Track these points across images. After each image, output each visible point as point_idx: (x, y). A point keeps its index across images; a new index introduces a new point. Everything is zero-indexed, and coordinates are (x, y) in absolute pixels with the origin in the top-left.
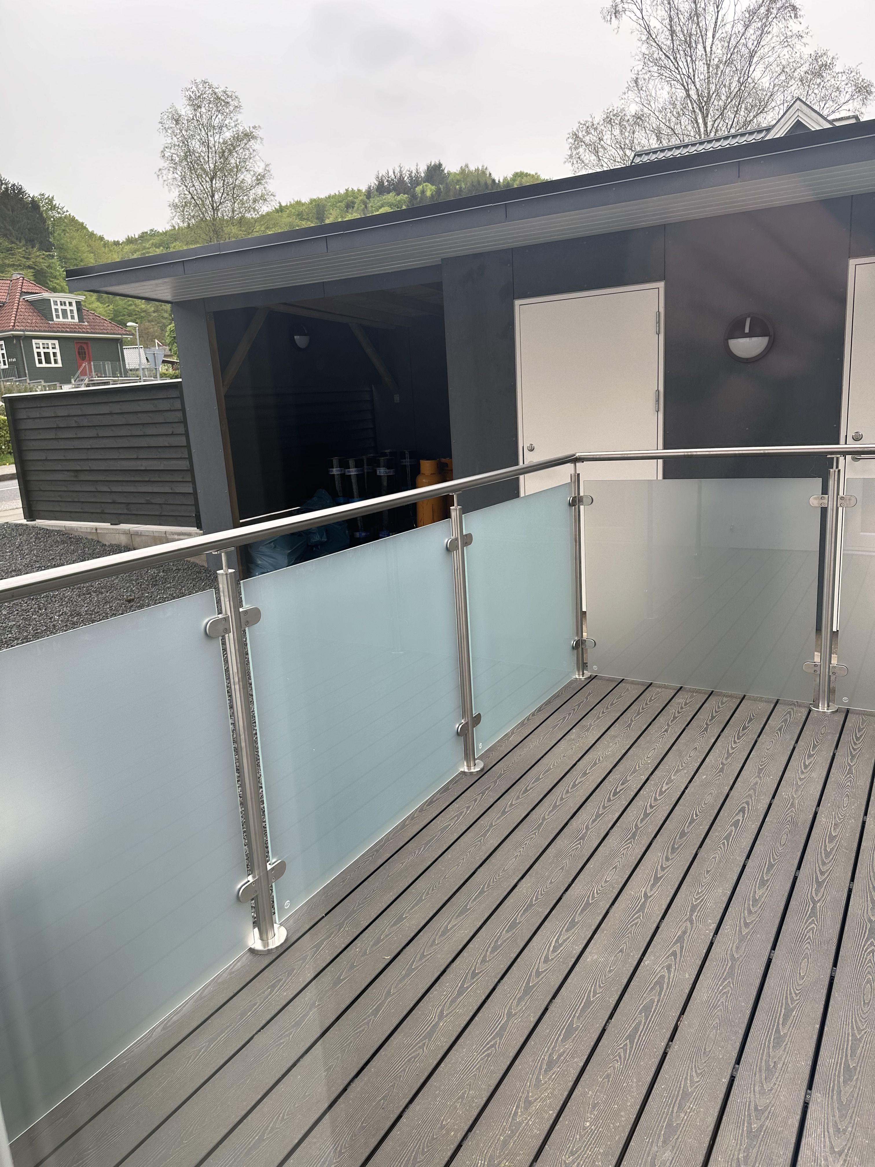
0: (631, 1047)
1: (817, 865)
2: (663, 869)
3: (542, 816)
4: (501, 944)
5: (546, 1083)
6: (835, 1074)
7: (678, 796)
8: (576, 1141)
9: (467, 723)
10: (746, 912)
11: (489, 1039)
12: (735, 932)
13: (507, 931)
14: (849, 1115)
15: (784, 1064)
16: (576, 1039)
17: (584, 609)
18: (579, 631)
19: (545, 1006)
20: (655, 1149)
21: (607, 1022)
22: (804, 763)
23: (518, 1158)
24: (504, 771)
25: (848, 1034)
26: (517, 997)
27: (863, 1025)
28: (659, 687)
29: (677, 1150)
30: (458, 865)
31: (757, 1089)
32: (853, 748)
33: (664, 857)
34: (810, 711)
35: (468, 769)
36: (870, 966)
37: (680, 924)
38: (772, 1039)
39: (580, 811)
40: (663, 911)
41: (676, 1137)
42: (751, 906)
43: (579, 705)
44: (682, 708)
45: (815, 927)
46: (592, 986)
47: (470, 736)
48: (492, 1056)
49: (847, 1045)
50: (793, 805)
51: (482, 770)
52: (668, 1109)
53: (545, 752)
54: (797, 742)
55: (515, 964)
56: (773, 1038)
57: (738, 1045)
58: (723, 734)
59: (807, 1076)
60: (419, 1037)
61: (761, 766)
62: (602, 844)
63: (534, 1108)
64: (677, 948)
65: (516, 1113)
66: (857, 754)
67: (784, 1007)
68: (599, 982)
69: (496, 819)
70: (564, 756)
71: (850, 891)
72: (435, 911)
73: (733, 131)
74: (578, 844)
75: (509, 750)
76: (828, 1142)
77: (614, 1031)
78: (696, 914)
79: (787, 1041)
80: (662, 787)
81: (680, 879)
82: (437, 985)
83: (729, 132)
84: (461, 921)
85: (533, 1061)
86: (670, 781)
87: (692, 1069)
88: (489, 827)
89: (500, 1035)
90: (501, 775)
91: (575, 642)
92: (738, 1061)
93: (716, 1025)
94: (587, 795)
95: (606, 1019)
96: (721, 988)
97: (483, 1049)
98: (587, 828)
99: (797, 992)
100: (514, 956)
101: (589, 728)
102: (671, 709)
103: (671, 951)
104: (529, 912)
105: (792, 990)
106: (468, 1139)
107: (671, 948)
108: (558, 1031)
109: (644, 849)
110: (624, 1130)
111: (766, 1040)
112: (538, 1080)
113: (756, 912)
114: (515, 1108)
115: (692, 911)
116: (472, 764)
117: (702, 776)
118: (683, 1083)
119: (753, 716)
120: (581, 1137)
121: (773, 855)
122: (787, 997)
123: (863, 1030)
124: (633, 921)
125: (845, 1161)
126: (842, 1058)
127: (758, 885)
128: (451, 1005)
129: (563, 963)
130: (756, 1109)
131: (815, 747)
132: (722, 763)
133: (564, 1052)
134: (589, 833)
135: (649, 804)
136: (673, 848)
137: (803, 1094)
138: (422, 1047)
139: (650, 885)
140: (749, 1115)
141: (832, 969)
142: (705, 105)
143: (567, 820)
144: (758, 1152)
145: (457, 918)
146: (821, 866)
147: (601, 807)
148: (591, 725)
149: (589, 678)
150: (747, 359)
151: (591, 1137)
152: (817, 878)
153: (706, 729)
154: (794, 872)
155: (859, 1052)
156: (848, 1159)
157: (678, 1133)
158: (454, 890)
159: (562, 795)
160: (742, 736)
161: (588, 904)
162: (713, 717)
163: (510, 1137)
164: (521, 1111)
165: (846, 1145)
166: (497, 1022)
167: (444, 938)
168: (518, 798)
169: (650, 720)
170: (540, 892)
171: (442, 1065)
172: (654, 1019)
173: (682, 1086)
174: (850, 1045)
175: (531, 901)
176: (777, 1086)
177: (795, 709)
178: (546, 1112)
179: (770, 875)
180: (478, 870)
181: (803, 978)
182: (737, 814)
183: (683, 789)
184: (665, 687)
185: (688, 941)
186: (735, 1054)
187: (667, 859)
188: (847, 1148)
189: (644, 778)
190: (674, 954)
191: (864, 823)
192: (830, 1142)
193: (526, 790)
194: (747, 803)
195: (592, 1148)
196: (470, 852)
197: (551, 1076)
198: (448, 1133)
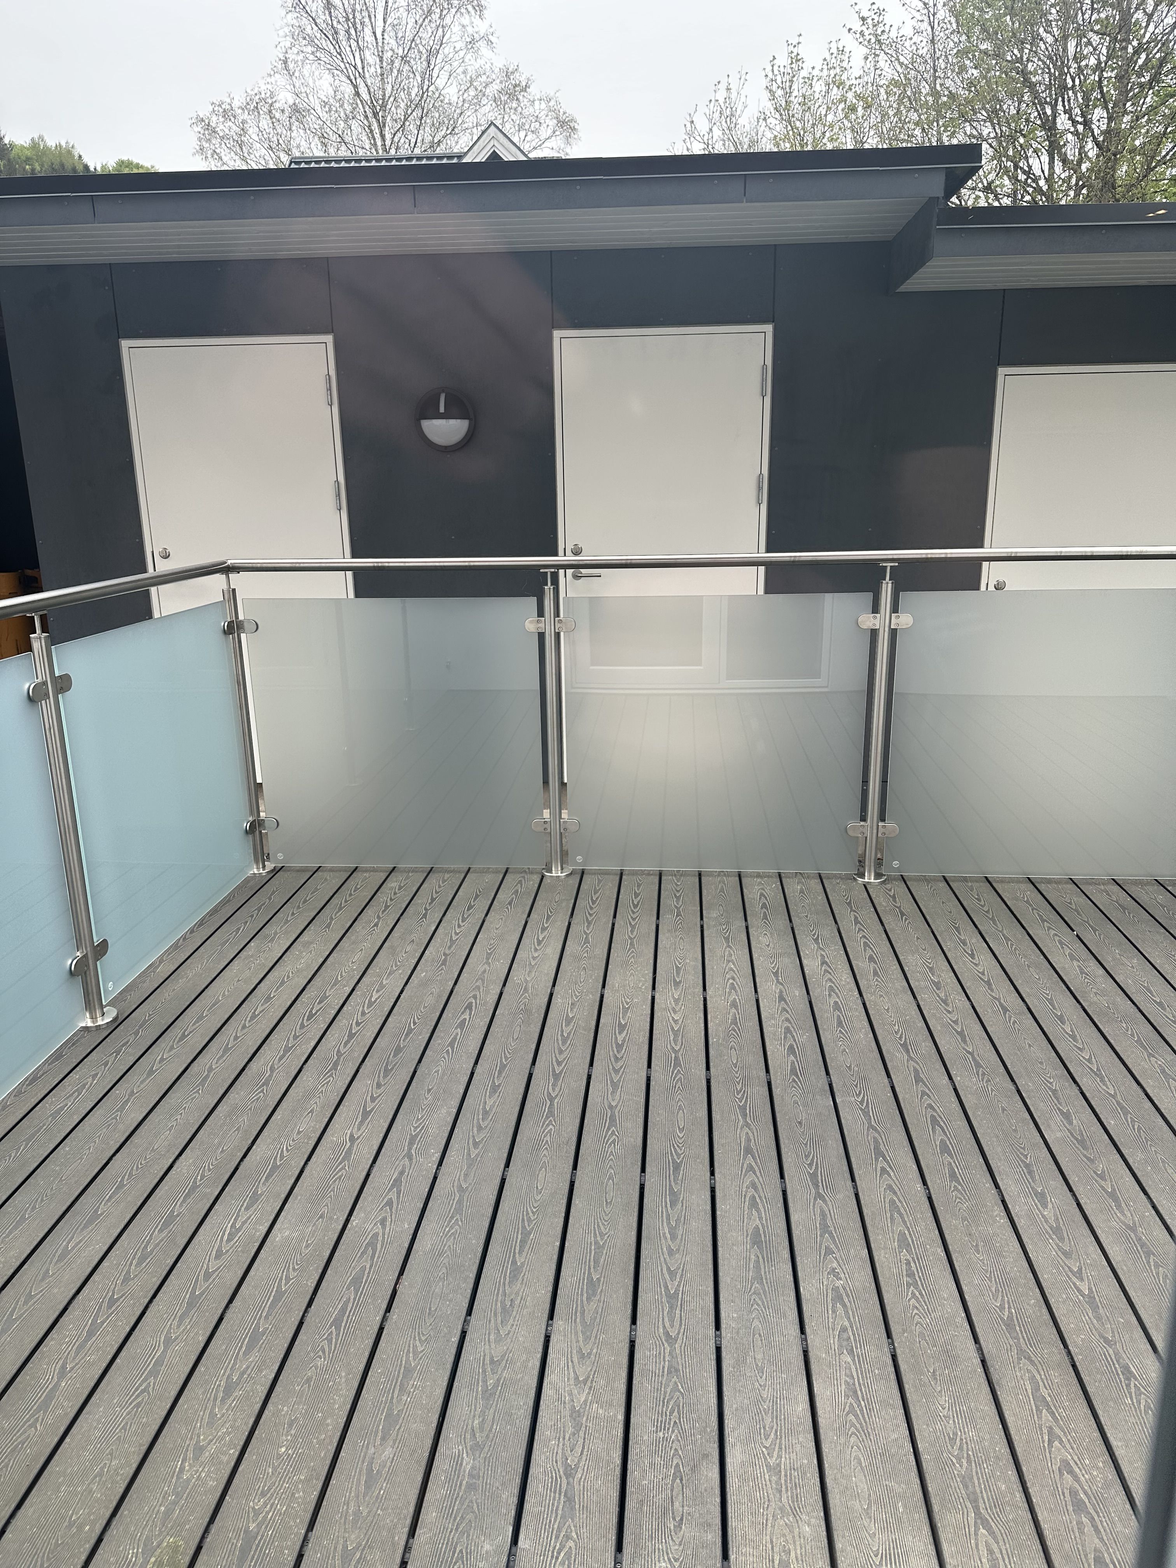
0: (338, 1335)
1: (554, 1055)
2: (373, 1099)
3: (208, 1066)
4: (152, 1251)
5: (223, 1416)
6: (578, 1293)
7: (392, 1004)
8: (267, 1477)
9: (85, 956)
10: (475, 1129)
11: (139, 1382)
12: (463, 1157)
13: (161, 1231)
14: (594, 1335)
15: (521, 1299)
16: (264, 1346)
17: (259, 780)
18: (254, 809)
19: (219, 1316)
20: (372, 1450)
21: (306, 1311)
22: (538, 939)
23: (187, 1527)
24: (150, 1015)
25: (591, 1243)
26: (179, 1315)
27: (606, 1229)
28: (366, 870)
29: (399, 1443)
30: (81, 1158)
31: (492, 1337)
32: (589, 913)
33: (375, 1084)
34: (543, 877)
35: (93, 1022)
36: (612, 1159)
37: (397, 1163)
38: (508, 1274)
39: (262, 1048)
40: (375, 1152)
41: (398, 1427)
42: (481, 1121)
43: (259, 909)
44: (395, 894)
45: (553, 1128)
46: (283, 1272)
47: (92, 974)
48: (143, 1405)
49: (590, 1256)
50: (526, 990)
51: (115, 1019)
52: (387, 1396)
53: (210, 979)
54: (529, 915)
55: (174, 1272)
56: (509, 1271)
57: (469, 1292)
58: (445, 919)
59: (547, 1306)
60: (29, 1412)
61: (490, 949)
62: (294, 1086)
63: (207, 1453)
64: (393, 1195)
65: (182, 1469)
66: (593, 919)
67: (520, 1232)
68: (293, 1264)
69: (138, 1083)
70: (239, 980)
71: (589, 1077)
72: (46, 1230)
73: (417, 151)
74: (260, 1093)
75: (157, 986)
76: (572, 1374)
77: (315, 1321)
78: (415, 1146)
79: (524, 1270)
80: (372, 996)
81: (395, 1107)
82: (54, 1331)
83: (412, 152)
84: (89, 1234)
85: (203, 1393)
86: (382, 986)
87: (415, 1338)
88: (129, 1096)
89: (154, 1373)
90: (145, 1021)
91: (249, 824)
92: (469, 1312)
93: (442, 1276)
94: (272, 1026)
95: (304, 1308)
96: (447, 1229)
97: (129, 1399)
98: (272, 1069)
99: (534, 1210)
100: (170, 1262)
101: (274, 937)
102: (381, 897)
103: (386, 1200)
104: (192, 1197)
105: (529, 1209)
106: (112, 1527)
107: (386, 1196)
108: (238, 1344)
109: (349, 1079)
110: (331, 1441)
111: (500, 1277)
112: (212, 1415)
113: (486, 1127)
114: (180, 1463)
115: (411, 1144)
116: (98, 1014)
117: (420, 973)
118: (404, 1359)
119: (480, 892)
120: (275, 1469)
121: (505, 1053)
122: (523, 1220)
123: (606, 1234)
124: (336, 1174)
125: (590, 1388)
126: (584, 1273)
127: (488, 1094)
128: (77, 1353)
129: (243, 1252)
130: (492, 1361)
131: (549, 917)
132: (445, 954)
133: (248, 1368)
134: (274, 1075)
135: (355, 1021)
136: (386, 1070)
137: (544, 1327)
138: (34, 1425)
139: (357, 1123)
140: (484, 1371)
141: (572, 1173)
142: (380, 110)
143: (244, 1064)
144: (495, 1412)
145: (82, 1230)
146: (558, 1056)
147: (291, 1038)
148: (276, 933)
149: (272, 871)
150: (446, 447)
151: (287, 1465)
152: (554, 1070)
153: (425, 916)
154: (528, 1070)
155: (602, 1260)
156: (594, 1384)
157: (400, 1421)
158: (77, 1194)
159: (236, 1033)
160: (468, 917)
161: (275, 1167)
162: (433, 900)
163: (175, 1503)
164: (190, 1464)
165: (591, 1370)
166: (150, 1356)
167: (62, 1264)
168: (172, 1048)
169: (356, 915)
170: (206, 1168)
171: (67, 1440)
172: (367, 1290)
173: (404, 1362)
174: (592, 1256)
175: (195, 1182)
176: (514, 1327)
177: (526, 877)
178: (224, 1453)
179: (502, 1078)
180: (114, 1158)
181: (541, 1192)
182: (462, 1013)
183: (397, 994)
184: (374, 870)
185: (406, 1182)
186: (465, 1305)
187: (379, 1086)
188: (593, 1373)
189: (348, 990)
190: (390, 1203)
191: (602, 996)
192: (575, 1372)
193: (184, 1036)
194: (475, 997)
195: (290, 1478)
196: (99, 1136)
197: (231, 1405)
198: (80, 1528)
